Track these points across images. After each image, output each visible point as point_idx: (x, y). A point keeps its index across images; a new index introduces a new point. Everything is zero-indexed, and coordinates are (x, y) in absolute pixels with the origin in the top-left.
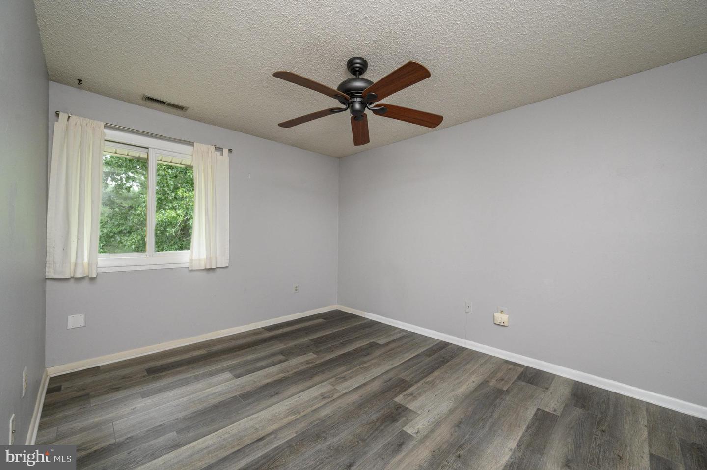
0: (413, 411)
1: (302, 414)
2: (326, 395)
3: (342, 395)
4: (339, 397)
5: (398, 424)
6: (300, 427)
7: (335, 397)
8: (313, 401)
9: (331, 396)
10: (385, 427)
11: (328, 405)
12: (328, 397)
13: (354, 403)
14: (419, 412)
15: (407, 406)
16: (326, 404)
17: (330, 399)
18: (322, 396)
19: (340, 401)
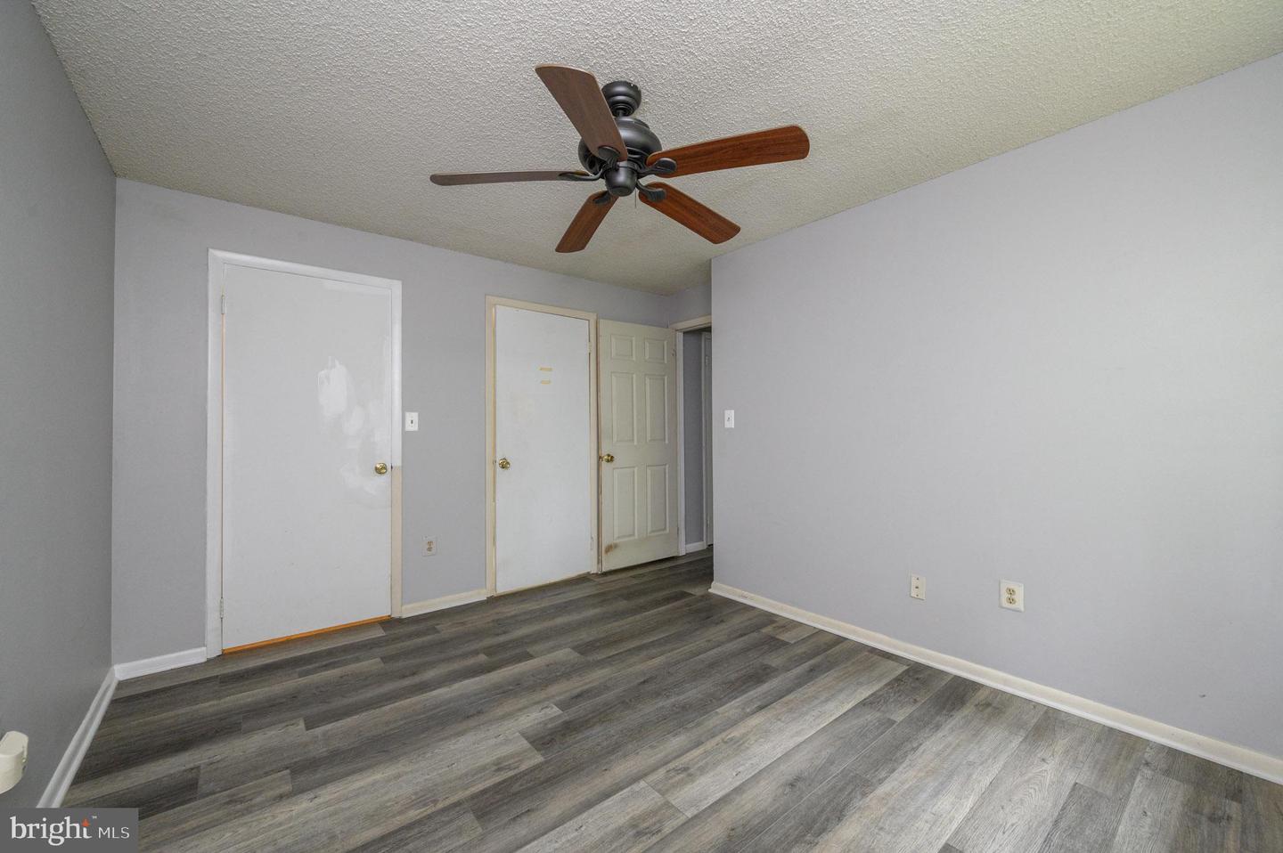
0: (524, 737)
1: (718, 739)
2: (682, 776)
3: (646, 775)
4: (654, 769)
5: (566, 718)
6: (713, 721)
7: (662, 772)
8: (707, 764)
9: (673, 773)
10: (587, 715)
11: (675, 754)
12: (678, 771)
13: (625, 756)
14: (517, 734)
15: (529, 745)
16: (678, 756)
17: (671, 766)
18: (690, 775)
19: (652, 761)
